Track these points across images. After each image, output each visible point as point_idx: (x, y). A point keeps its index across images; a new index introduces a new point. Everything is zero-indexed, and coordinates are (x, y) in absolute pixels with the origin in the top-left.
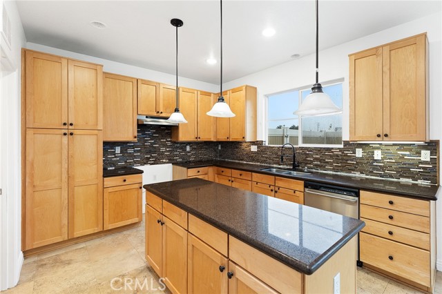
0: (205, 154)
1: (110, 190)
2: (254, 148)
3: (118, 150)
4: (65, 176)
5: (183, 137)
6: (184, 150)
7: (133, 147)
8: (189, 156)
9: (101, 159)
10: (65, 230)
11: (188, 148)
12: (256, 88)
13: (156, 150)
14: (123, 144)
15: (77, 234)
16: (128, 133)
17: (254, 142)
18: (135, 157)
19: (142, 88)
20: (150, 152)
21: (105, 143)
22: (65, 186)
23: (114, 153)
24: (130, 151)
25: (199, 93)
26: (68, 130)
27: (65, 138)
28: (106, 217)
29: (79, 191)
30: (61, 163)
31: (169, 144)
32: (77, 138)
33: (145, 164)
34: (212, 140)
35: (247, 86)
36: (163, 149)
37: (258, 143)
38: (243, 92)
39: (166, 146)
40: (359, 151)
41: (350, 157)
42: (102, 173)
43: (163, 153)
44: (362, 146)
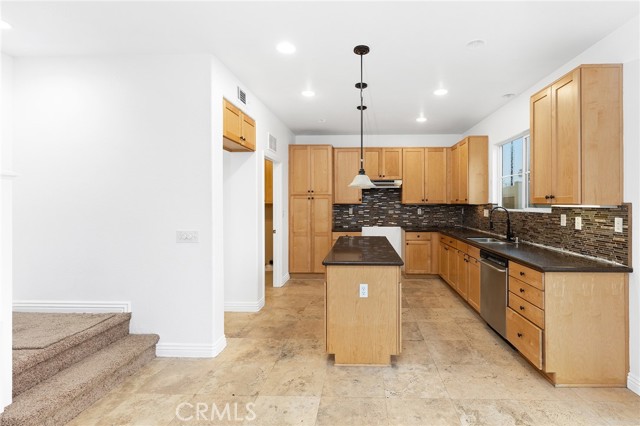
0: (441, 219)
2: (486, 213)
3: (351, 211)
4: (309, 227)
5: (407, 199)
6: (414, 212)
7: (363, 209)
8: (422, 221)
10: (309, 265)
11: (419, 212)
12: (487, 137)
13: (385, 213)
14: (354, 207)
17: (485, 205)
18: (365, 218)
19: (367, 155)
20: (378, 214)
21: (335, 205)
22: (309, 235)
23: (348, 214)
24: (361, 212)
25: (427, 150)
26: (311, 196)
27: (309, 201)
29: (318, 240)
30: (307, 219)
31: (398, 206)
32: (316, 201)
34: (445, 202)
36: (391, 212)
37: (487, 206)
38: (466, 145)
39: (395, 209)
40: (564, 218)
41: (556, 226)
42: (331, 228)
43: (391, 216)
44: (566, 210)
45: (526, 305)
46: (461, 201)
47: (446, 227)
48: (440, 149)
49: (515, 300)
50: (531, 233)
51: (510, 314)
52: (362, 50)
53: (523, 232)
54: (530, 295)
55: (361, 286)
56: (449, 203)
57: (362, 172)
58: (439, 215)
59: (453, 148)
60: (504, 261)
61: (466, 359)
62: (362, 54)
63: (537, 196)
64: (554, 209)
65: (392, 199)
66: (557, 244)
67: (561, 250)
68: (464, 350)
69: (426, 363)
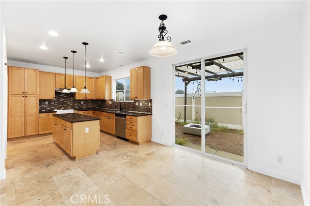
1: (42, 118)
2: (110, 103)
3: (47, 103)
4: (23, 112)
5: (77, 97)
6: (80, 103)
8: (83, 106)
9: (38, 107)
10: (23, 132)
11: (82, 103)
12: (111, 76)
13: (65, 103)
14: (49, 101)
15: (28, 134)
16: (51, 96)
18: (55, 106)
19: (58, 77)
20: (62, 104)
21: (40, 100)
22: (23, 116)
23: (45, 104)
24: (53, 103)
26: (25, 95)
27: (24, 98)
28: (40, 129)
29: (29, 118)
30: (22, 107)
31: (72, 100)
32: (28, 98)
33: (60, 109)
35: (106, 76)
36: (69, 103)
37: (112, 100)
38: (104, 78)
39: (71, 102)
40: (137, 103)
41: (135, 105)
42: (38, 112)
43: (69, 105)
44: (138, 101)
45: (132, 126)
46: (102, 98)
47: (93, 108)
48: (92, 78)
49: (128, 126)
50: (128, 108)
51: (127, 131)
52: (85, 44)
53: (125, 108)
54: (133, 124)
55: (86, 129)
56: (95, 99)
57: (85, 88)
58: (90, 104)
59: (97, 78)
60: (125, 116)
61: (117, 146)
62: (85, 45)
63: (132, 97)
64: (134, 101)
65: (69, 97)
66: (135, 110)
67: (136, 112)
68: (115, 144)
69: (106, 150)
